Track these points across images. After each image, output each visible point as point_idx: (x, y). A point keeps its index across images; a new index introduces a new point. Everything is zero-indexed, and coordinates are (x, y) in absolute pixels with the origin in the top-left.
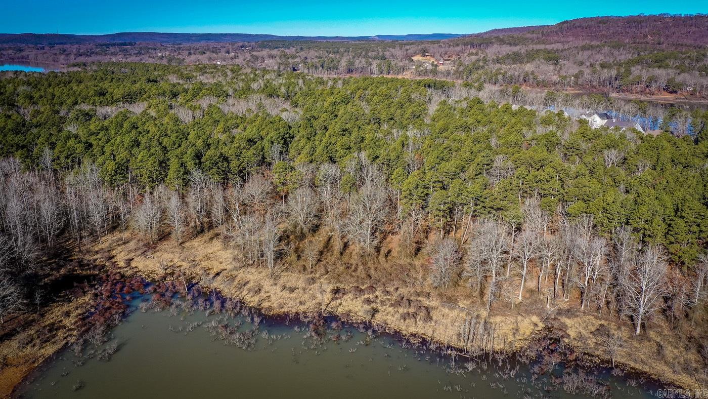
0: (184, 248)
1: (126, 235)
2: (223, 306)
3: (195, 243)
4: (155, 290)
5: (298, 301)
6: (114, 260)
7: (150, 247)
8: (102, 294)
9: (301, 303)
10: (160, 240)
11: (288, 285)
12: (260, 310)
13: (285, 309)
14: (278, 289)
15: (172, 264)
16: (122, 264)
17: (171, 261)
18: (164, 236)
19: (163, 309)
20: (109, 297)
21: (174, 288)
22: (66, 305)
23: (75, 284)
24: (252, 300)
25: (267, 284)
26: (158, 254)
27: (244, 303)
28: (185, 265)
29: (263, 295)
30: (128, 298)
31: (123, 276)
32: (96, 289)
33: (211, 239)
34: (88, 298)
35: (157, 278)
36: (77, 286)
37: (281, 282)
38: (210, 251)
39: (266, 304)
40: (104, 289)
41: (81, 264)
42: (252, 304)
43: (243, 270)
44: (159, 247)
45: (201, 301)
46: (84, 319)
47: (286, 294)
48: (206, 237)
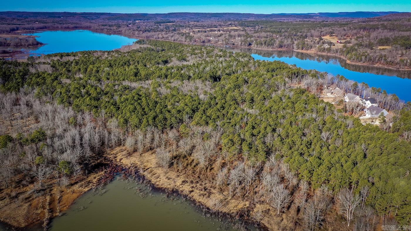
0: (141, 156)
1: (124, 148)
2: (143, 182)
3: (146, 154)
4: (125, 173)
5: (169, 184)
6: (116, 158)
7: (130, 154)
8: (108, 172)
9: (169, 185)
10: (134, 151)
11: (169, 177)
12: (154, 185)
13: (163, 186)
14: (165, 177)
15: (135, 162)
16: (118, 160)
17: (135, 161)
18: (135, 151)
19: (124, 180)
20: (109, 173)
21: (131, 172)
22: (96, 174)
23: (100, 167)
24: (153, 181)
25: (162, 176)
26: (132, 158)
27: (151, 182)
28: (139, 163)
29: (158, 179)
30: (115, 174)
31: (117, 165)
32: (106, 170)
33: (152, 153)
34: (103, 173)
35: (127, 168)
36: (100, 168)
37: (167, 175)
38: (150, 159)
39: (157, 183)
40: (109, 170)
41: (105, 159)
42: (153, 183)
43: (157, 168)
44: (134, 155)
45: (137, 179)
46: (99, 180)
47: (166, 180)
48: (150, 152)
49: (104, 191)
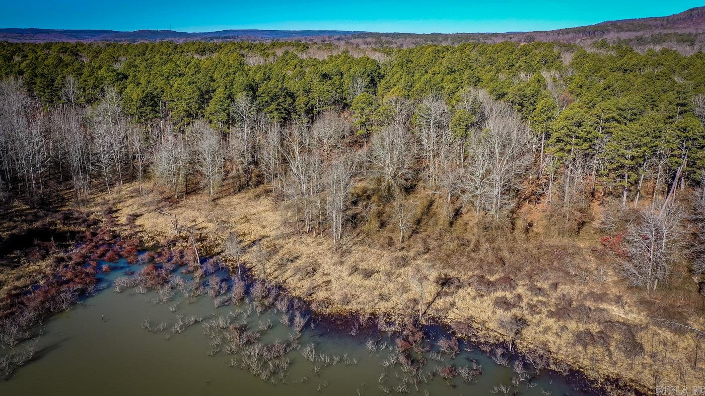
0: (217, 205)
2: (247, 292)
3: (235, 199)
4: (152, 259)
5: (376, 293)
6: (114, 215)
7: (171, 201)
8: (70, 259)
9: (382, 297)
10: (187, 194)
11: (363, 265)
12: (308, 303)
13: (353, 306)
14: (345, 270)
15: (194, 224)
16: (123, 220)
17: (194, 221)
18: (192, 189)
19: (150, 289)
20: (78, 264)
21: (182, 257)
22: (7, 270)
23: (36, 242)
24: (298, 286)
25: (327, 263)
26: (179, 210)
27: (284, 290)
28: (211, 226)
29: (319, 278)
30: (105, 267)
31: (115, 236)
32: (66, 252)
33: (258, 196)
34: (46, 265)
35: (162, 241)
36: (38, 245)
37: (350, 260)
38: (253, 211)
39: (321, 295)
40: (76, 252)
41: (67, 218)
42: (297, 293)
43: (294, 238)
44: (184, 201)
45: (214, 281)
46: (18, 295)
47: (357, 279)
48: (251, 193)
49: (31, 348)
